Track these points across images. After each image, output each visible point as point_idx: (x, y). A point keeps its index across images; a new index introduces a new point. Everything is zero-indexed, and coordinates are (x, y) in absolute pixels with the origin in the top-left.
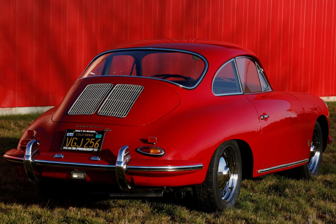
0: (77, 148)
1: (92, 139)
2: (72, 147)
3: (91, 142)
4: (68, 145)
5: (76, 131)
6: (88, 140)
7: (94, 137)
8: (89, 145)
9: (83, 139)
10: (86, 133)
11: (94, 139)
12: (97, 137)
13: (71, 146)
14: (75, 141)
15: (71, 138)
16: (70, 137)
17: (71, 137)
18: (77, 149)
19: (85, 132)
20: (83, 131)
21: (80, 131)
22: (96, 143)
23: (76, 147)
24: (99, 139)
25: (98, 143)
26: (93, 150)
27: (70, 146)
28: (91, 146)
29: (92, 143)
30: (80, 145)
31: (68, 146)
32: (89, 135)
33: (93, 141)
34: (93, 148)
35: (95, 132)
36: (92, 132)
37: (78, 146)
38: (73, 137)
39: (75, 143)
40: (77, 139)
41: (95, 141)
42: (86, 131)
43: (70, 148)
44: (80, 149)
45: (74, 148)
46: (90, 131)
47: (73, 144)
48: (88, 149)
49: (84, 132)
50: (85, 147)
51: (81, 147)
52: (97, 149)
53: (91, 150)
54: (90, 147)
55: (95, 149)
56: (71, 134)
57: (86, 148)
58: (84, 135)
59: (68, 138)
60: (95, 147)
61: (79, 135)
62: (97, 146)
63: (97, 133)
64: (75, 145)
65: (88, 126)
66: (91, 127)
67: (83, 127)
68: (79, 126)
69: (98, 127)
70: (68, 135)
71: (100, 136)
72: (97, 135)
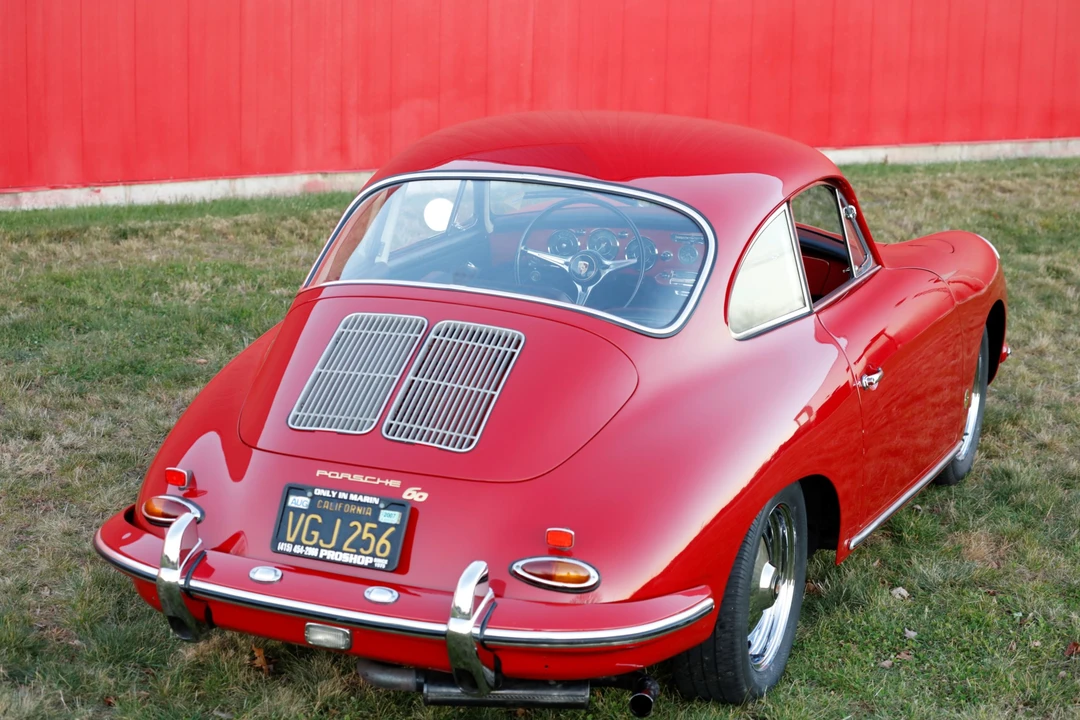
0: (322, 550)
1: (368, 525)
2: (305, 546)
3: (365, 536)
4: (291, 536)
5: (318, 492)
6: (356, 527)
7: (374, 518)
8: (360, 546)
9: (339, 521)
10: (348, 501)
11: (374, 526)
12: (382, 518)
13: (303, 540)
14: (314, 525)
15: (303, 516)
16: (297, 511)
17: (302, 511)
18: (321, 556)
19: (346, 497)
20: (337, 495)
21: (331, 494)
22: (383, 540)
23: (317, 546)
24: (390, 526)
25: (387, 539)
26: (373, 563)
27: (298, 542)
28: (366, 549)
29: (369, 539)
30: (329, 542)
31: (293, 539)
32: (359, 510)
33: (371, 530)
34: (373, 555)
35: (376, 502)
36: (367, 499)
37: (325, 543)
38: (307, 513)
39: (316, 534)
40: (320, 520)
41: (378, 533)
42: (349, 496)
43: (298, 549)
44: (332, 555)
45: (313, 552)
46: (361, 498)
47: (310, 538)
48: (356, 559)
49: (343, 499)
50: (345, 548)
51: (335, 549)
52: (386, 561)
53: (366, 561)
54: (362, 550)
55: (380, 560)
56: (302, 502)
57: (350, 553)
58: (342, 509)
59: (291, 514)
60: (379, 554)
61: (327, 505)
62: (383, 549)
63: (382, 506)
64: (315, 541)
65: (355, 476)
66: (362, 480)
67: (337, 477)
68: (325, 473)
69: (387, 482)
70: (293, 505)
71: (395, 517)
72: (384, 512)
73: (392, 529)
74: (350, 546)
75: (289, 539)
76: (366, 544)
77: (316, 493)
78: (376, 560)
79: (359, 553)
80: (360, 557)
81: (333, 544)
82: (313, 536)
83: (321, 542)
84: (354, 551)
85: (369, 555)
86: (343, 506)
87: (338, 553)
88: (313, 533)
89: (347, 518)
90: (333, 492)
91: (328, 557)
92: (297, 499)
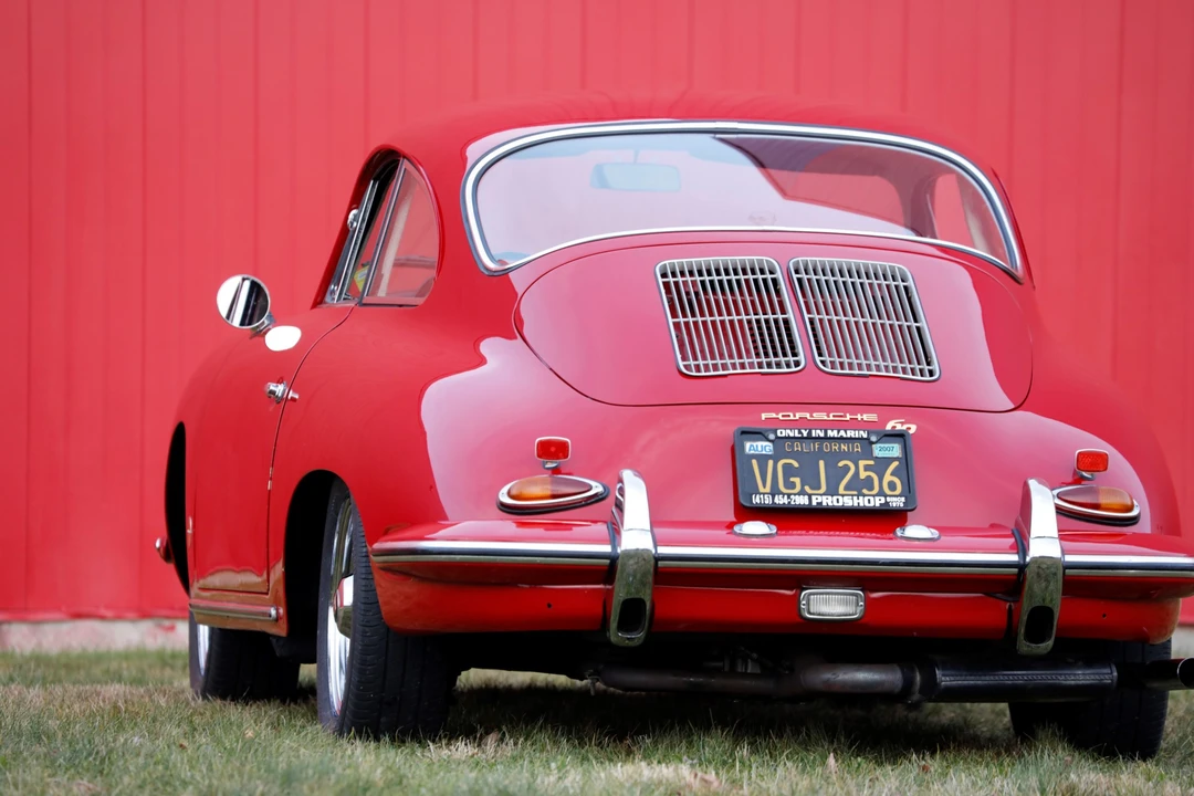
0: (813, 497)
1: (862, 463)
2: (788, 495)
3: (863, 475)
4: (764, 487)
5: (782, 433)
6: (847, 469)
7: (869, 456)
8: (858, 486)
9: (822, 463)
10: (826, 438)
11: (872, 462)
13: (782, 489)
14: (788, 470)
15: (771, 463)
16: (762, 459)
17: (767, 457)
18: (814, 503)
19: (822, 435)
20: (809, 433)
21: (800, 432)
22: (888, 477)
23: (802, 493)
24: (891, 460)
25: (892, 474)
26: (887, 503)
27: (775, 492)
28: (871, 488)
29: (869, 479)
30: (819, 488)
31: (768, 489)
32: (844, 447)
33: (867, 468)
34: (881, 493)
35: (865, 436)
36: (851, 434)
37: (812, 488)
38: (775, 458)
39: (797, 480)
40: (796, 465)
41: (879, 470)
42: (826, 433)
43: (781, 500)
44: (828, 501)
45: (802, 501)
46: (842, 433)
47: (790, 485)
48: (863, 502)
49: (819, 438)
50: (841, 491)
51: (830, 493)
52: (903, 499)
53: (877, 502)
54: (865, 491)
55: (895, 499)
56: (763, 448)
57: (853, 495)
58: (820, 449)
59: (754, 462)
60: (887, 491)
61: (799, 447)
62: (892, 486)
63: (873, 439)
64: (798, 489)
65: (814, 415)
66: (826, 418)
67: (792, 418)
68: (774, 415)
69: (859, 417)
70: (752, 452)
71: (895, 450)
72: (878, 445)
73: (896, 464)
74: (846, 488)
75: (761, 489)
76: (868, 483)
77: (779, 435)
78: (888, 499)
79: (864, 496)
80: (866, 498)
81: (823, 489)
82: (794, 483)
83: (807, 488)
84: (855, 493)
85: (877, 495)
86: (821, 445)
87: (835, 498)
88: (792, 479)
89: (832, 459)
90: (803, 431)
91: (824, 504)
92: (755, 444)
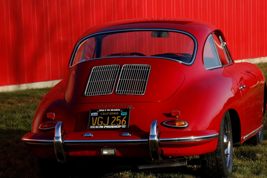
0: (105, 126)
1: (118, 117)
2: (99, 126)
3: (117, 120)
4: (94, 124)
5: (100, 110)
6: (114, 118)
7: (120, 115)
9: (108, 117)
10: (111, 112)
11: (120, 117)
12: (122, 114)
13: (98, 124)
14: (101, 120)
15: (97, 118)
16: (95, 117)
17: (96, 116)
18: (104, 128)
19: (109, 110)
20: (107, 110)
21: (104, 110)
22: (123, 120)
23: (103, 125)
24: (125, 116)
25: (124, 120)
26: (121, 127)
27: (96, 125)
28: (119, 123)
29: (119, 121)
30: (107, 124)
31: (95, 124)
32: (114, 113)
33: (119, 118)
34: (121, 125)
35: (119, 110)
36: (116, 110)
38: (98, 117)
39: (102, 122)
40: (102, 118)
41: (121, 119)
42: (110, 110)
43: (97, 127)
44: (108, 127)
45: (102, 127)
46: (114, 110)
47: (100, 123)
48: (116, 127)
49: (109, 111)
50: (112, 124)
51: (109, 125)
52: (125, 126)
53: (119, 127)
54: (117, 124)
55: (123, 126)
56: (96, 114)
57: (114, 125)
58: (109, 114)
59: (93, 118)
60: (123, 124)
61: (104, 114)
62: (124, 122)
63: (121, 111)
64: (102, 124)
65: (110, 105)
66: (113, 106)
67: (105, 106)
68: (101, 106)
69: (121, 105)
70: (93, 115)
71: (126, 114)
72: (122, 113)
74: (113, 124)
75: (93, 125)
79: (116, 125)
80: (117, 126)
82: (101, 123)
83: (104, 124)
84: (115, 125)
85: (120, 125)
88: (101, 122)
90: (105, 110)
91: (107, 128)
92: (94, 113)
